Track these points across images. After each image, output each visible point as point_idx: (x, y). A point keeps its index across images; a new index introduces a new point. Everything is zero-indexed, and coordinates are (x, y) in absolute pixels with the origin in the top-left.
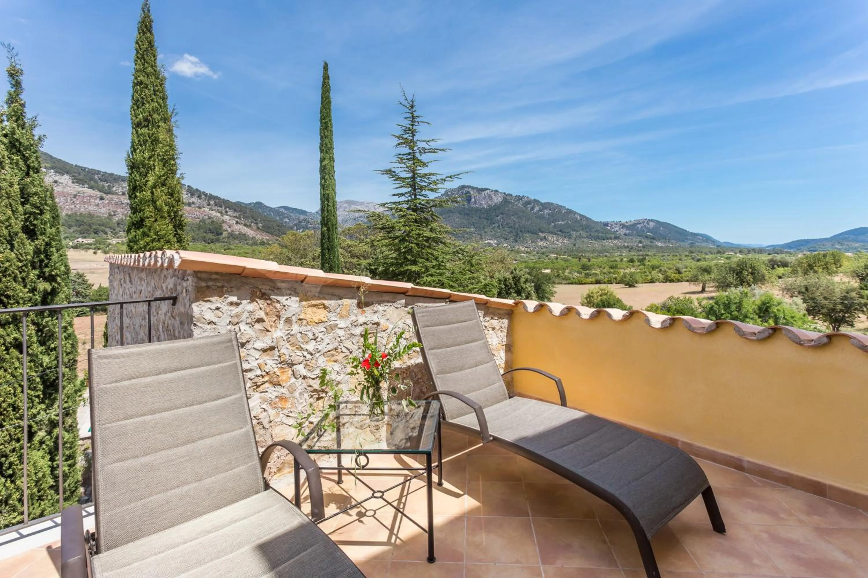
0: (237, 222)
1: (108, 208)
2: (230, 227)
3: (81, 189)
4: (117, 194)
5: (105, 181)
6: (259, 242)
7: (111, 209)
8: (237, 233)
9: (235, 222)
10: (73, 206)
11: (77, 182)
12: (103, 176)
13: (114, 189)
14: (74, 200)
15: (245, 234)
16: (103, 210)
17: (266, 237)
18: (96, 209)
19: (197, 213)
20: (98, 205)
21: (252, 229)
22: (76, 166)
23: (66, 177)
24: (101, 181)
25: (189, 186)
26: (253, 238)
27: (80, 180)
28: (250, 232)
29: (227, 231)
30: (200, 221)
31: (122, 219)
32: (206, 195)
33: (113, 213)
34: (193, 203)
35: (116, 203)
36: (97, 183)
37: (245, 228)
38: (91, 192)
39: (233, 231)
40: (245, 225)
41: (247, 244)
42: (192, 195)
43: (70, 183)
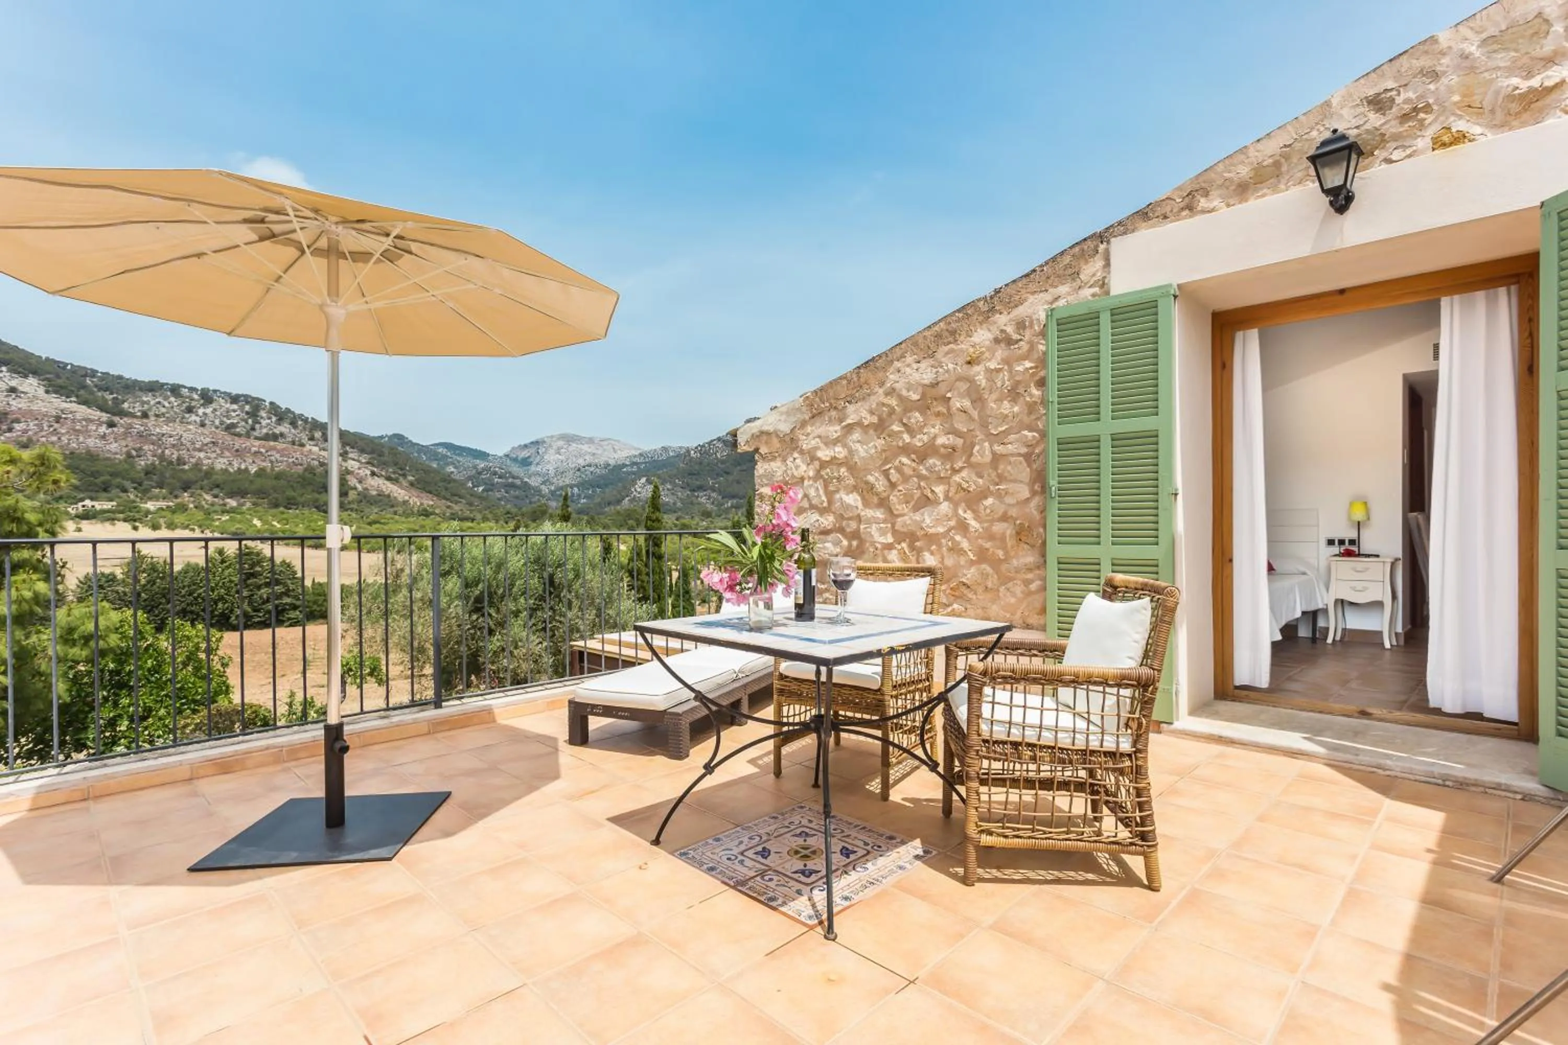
0: (373, 474)
1: (124, 443)
2: (360, 482)
3: (65, 405)
4: (133, 416)
5: (106, 390)
6: (416, 509)
7: (131, 444)
8: (374, 493)
9: (369, 473)
10: (54, 438)
11: (56, 392)
12: (102, 379)
13: (126, 405)
14: (56, 425)
15: (389, 496)
16: (114, 447)
17: (428, 501)
18: (100, 443)
19: (298, 455)
20: (103, 437)
21: (402, 488)
22: (47, 359)
23: (32, 381)
24: (100, 389)
25: (271, 403)
26: (405, 502)
27: (61, 387)
28: (398, 492)
29: (355, 488)
30: (306, 470)
31: (153, 464)
32: (306, 420)
33: (134, 453)
34: (282, 435)
35: (140, 435)
36: (92, 393)
37: (388, 483)
38: (83, 411)
39: (366, 489)
40: (389, 479)
41: (395, 513)
42: (280, 420)
43: (41, 391)
